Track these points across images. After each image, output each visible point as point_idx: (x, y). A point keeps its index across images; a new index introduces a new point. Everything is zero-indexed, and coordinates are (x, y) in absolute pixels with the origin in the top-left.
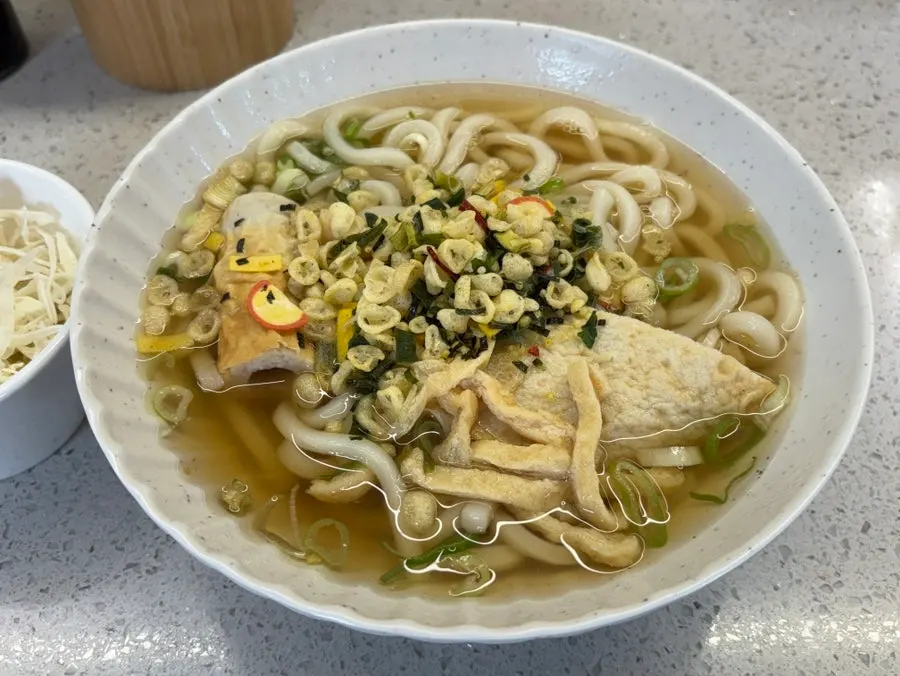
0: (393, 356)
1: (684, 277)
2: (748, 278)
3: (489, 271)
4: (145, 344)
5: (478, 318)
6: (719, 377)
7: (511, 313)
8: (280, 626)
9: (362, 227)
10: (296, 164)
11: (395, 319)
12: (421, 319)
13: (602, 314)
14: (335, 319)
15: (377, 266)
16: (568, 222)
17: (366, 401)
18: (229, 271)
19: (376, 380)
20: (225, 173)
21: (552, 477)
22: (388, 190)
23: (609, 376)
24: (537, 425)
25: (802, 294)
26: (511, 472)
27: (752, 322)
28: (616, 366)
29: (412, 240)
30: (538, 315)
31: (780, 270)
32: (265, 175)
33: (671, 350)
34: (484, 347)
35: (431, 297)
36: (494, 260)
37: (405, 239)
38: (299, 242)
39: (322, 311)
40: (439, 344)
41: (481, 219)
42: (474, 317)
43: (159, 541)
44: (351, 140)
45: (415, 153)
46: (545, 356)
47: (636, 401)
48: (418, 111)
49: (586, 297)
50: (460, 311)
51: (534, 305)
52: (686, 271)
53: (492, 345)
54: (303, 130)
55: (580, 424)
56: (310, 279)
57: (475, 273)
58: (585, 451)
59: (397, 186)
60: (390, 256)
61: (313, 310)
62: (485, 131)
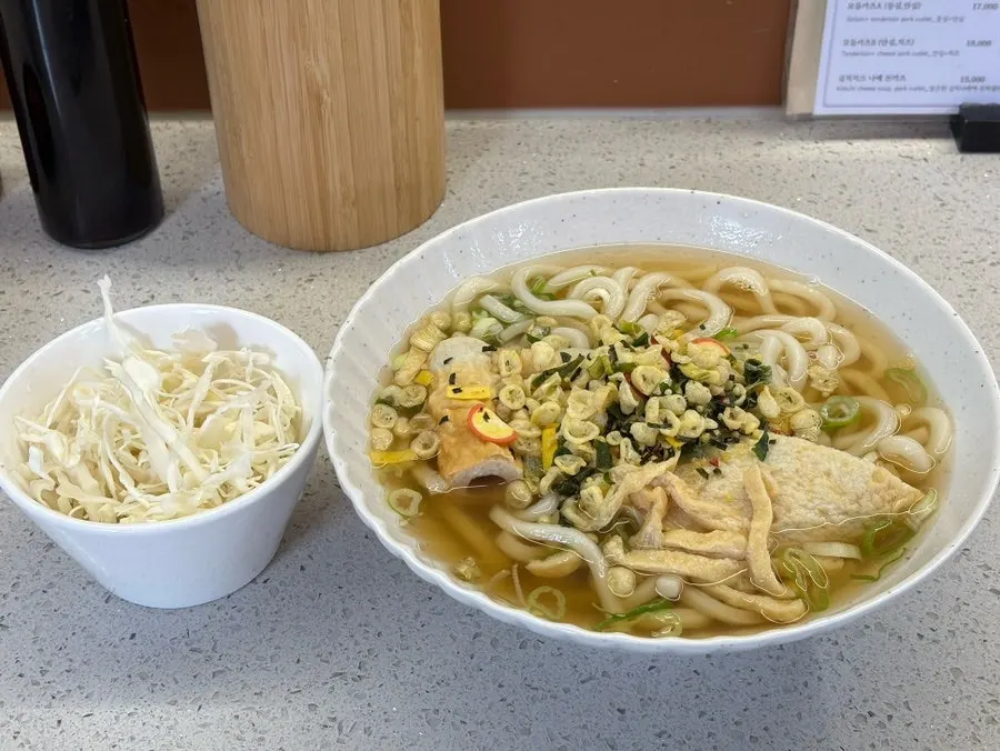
0: (594, 465)
1: (846, 411)
2: (905, 412)
3: (674, 393)
4: (377, 458)
5: (666, 432)
6: (873, 484)
7: (694, 428)
8: (482, 723)
9: (559, 363)
10: (490, 315)
11: (595, 433)
12: (617, 433)
13: (772, 436)
14: (540, 438)
15: (576, 390)
16: (741, 364)
17: (570, 501)
18: (447, 398)
19: (578, 483)
20: (427, 321)
21: (731, 557)
22: (577, 336)
23: (780, 483)
24: (717, 516)
25: (952, 425)
26: (697, 553)
27: (908, 446)
28: (785, 474)
29: (609, 368)
30: (717, 433)
31: (936, 407)
32: (464, 323)
33: (832, 463)
34: (672, 454)
35: (626, 416)
36: (678, 386)
37: (602, 368)
38: (502, 377)
39: (529, 429)
40: (632, 453)
41: (666, 354)
42: (663, 431)
43: (361, 654)
44: (537, 294)
45: (598, 305)
46: (723, 467)
47: (801, 503)
48: (599, 270)
49: (759, 422)
50: (650, 425)
51: (713, 424)
52: (849, 408)
53: (678, 454)
54: (494, 286)
55: (755, 517)
56: (517, 405)
57: (663, 394)
58: (759, 535)
59: (585, 333)
60: (588, 384)
61: (523, 429)
62: (662, 288)
